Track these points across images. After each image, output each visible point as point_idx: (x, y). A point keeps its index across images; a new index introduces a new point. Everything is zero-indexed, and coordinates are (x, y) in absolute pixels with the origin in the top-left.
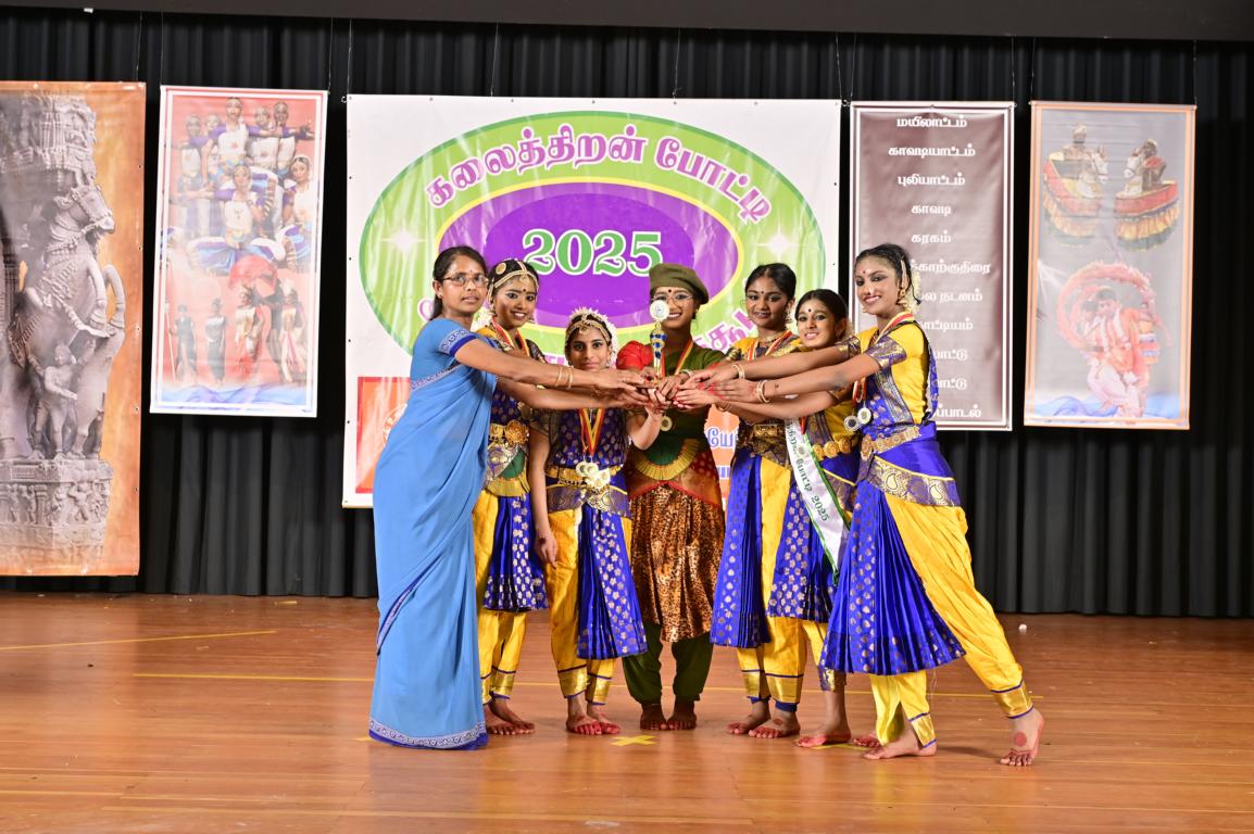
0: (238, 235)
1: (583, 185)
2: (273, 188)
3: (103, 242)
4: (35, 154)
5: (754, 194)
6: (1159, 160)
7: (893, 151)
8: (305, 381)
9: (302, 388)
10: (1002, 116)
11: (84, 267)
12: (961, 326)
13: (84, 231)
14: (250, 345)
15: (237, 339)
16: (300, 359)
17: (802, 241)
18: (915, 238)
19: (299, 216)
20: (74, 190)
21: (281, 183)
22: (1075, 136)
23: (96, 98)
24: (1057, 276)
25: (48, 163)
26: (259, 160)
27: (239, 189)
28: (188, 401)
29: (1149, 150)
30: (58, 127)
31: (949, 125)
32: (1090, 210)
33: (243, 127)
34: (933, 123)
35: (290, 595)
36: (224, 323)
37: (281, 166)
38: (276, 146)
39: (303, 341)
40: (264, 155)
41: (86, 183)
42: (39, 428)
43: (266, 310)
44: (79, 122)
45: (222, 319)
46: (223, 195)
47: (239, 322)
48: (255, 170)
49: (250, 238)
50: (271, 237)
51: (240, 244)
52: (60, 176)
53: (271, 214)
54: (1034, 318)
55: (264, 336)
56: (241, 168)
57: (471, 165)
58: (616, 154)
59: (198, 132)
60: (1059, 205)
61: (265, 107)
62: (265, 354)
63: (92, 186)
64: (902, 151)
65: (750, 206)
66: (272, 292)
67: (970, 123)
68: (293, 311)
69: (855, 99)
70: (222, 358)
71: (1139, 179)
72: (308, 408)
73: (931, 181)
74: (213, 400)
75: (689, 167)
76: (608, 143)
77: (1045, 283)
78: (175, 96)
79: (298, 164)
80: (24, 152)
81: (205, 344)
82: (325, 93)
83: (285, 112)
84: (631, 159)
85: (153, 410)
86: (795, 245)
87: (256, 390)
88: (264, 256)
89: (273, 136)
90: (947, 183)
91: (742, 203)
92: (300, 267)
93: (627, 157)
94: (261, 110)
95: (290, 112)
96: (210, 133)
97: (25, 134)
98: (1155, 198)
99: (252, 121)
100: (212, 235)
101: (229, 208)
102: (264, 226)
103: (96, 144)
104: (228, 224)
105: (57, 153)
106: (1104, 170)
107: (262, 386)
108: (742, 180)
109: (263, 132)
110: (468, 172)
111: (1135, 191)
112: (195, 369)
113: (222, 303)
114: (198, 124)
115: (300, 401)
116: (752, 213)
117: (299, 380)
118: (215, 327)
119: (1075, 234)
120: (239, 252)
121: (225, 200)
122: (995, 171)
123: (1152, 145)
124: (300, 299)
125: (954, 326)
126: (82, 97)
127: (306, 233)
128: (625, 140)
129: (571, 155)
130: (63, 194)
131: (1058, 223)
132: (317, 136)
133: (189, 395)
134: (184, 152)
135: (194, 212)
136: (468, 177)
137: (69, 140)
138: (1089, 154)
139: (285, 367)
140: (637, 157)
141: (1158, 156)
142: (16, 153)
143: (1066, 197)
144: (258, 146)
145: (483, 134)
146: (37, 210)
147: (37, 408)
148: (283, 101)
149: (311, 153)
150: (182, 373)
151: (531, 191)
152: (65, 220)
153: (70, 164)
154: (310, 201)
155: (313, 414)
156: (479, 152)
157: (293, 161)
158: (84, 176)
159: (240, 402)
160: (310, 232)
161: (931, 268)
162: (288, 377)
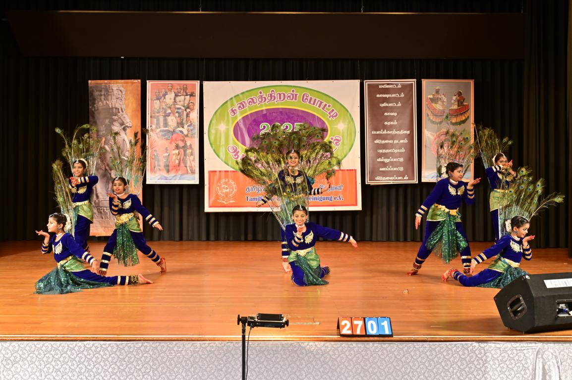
0: (172, 127)
1: (278, 109)
2: (183, 112)
3: (128, 130)
4: (106, 103)
5: (333, 110)
6: (462, 97)
7: (378, 96)
8: (195, 173)
9: (194, 175)
10: (412, 84)
11: (122, 139)
12: (401, 151)
13: (122, 127)
14: (177, 162)
15: (173, 160)
16: (193, 166)
17: (348, 125)
18: (386, 123)
19: (192, 121)
20: (119, 114)
21: (186, 110)
22: (436, 90)
23: (125, 85)
24: (431, 134)
25: (111, 106)
26: (178, 103)
27: (173, 113)
28: (158, 180)
29: (460, 94)
30: (113, 94)
31: (396, 87)
32: (441, 113)
33: (173, 93)
34: (391, 86)
35: (190, 240)
36: (169, 155)
37: (185, 105)
38: (183, 99)
39: (194, 160)
40: (180, 101)
41: (122, 112)
42: (109, 189)
43: (182, 151)
44: (120, 93)
45: (168, 154)
46: (168, 115)
47: (174, 155)
48: (177, 106)
49: (176, 128)
50: (183, 127)
51: (174, 130)
52: (114, 109)
53: (183, 120)
54: (424, 148)
55: (182, 159)
56: (173, 106)
57: (243, 103)
58: (289, 98)
59: (159, 95)
60: (431, 112)
61: (180, 86)
62: (182, 165)
63: (124, 113)
64: (381, 96)
65: (331, 114)
66: (184, 145)
67: (403, 86)
68: (191, 151)
69: (366, 80)
70: (168, 166)
71: (457, 103)
72: (196, 181)
73: (390, 105)
74: (166, 179)
75: (312, 102)
76: (286, 95)
77: (428, 137)
78: (151, 84)
79: (191, 104)
80: (102, 102)
81: (163, 162)
82: (199, 81)
83: (186, 88)
84: (294, 100)
85: (148, 183)
86: (346, 126)
87: (179, 176)
88: (181, 134)
89: (183, 95)
90: (395, 105)
91: (329, 113)
92: (193, 137)
93: (292, 99)
94: (179, 87)
95: (188, 88)
96: (163, 95)
97: (103, 97)
98: (462, 109)
99: (176, 91)
100: (164, 127)
101: (170, 119)
102: (181, 124)
103: (125, 99)
104: (169, 124)
105: (113, 102)
106: (445, 100)
107: (181, 175)
108: (329, 106)
109: (179, 94)
110: (242, 106)
111: (455, 107)
112: (160, 170)
113: (168, 148)
114: (159, 92)
115: (194, 179)
116: (332, 116)
117: (193, 172)
118: (166, 156)
119: (437, 121)
120: (173, 132)
121: (168, 116)
122: (411, 101)
123: (460, 92)
124: (193, 147)
125: (399, 151)
126: (121, 85)
127: (194, 127)
128: (292, 94)
129: (274, 99)
130: (115, 116)
131: (431, 118)
132: (197, 95)
133: (158, 178)
134: (155, 101)
135: (158, 120)
136: (242, 107)
137: (117, 98)
138: (441, 96)
139: (188, 168)
140: (296, 100)
141: (462, 95)
142: (100, 103)
143: (433, 109)
144: (178, 99)
145: (246, 93)
146: (107, 121)
147: (109, 183)
148: (186, 85)
149: (195, 100)
150: (156, 171)
151: (262, 111)
152: (116, 124)
153: (117, 106)
154: (195, 115)
155: (198, 183)
156: (245, 99)
157: (189, 103)
158: (122, 109)
159: (175, 180)
160: (195, 126)
161: (391, 132)
162: (189, 171)
